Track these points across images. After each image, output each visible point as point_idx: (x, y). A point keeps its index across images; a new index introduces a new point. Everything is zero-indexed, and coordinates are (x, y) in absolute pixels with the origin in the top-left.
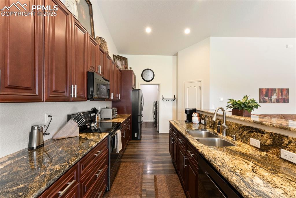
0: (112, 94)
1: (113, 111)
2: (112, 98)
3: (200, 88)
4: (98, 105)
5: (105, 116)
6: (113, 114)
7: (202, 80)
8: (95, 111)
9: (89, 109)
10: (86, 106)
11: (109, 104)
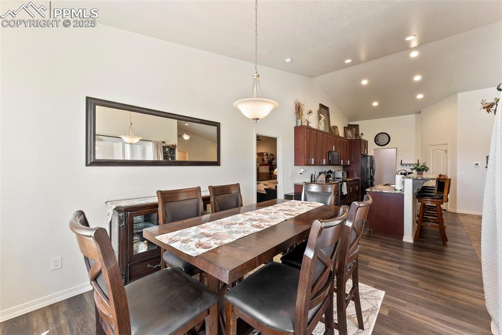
0: (342, 161)
1: (343, 173)
2: (342, 164)
3: (446, 151)
4: (332, 168)
5: (337, 176)
6: (343, 176)
7: (448, 143)
8: (330, 172)
9: (327, 170)
10: (327, 169)
11: (341, 168)
